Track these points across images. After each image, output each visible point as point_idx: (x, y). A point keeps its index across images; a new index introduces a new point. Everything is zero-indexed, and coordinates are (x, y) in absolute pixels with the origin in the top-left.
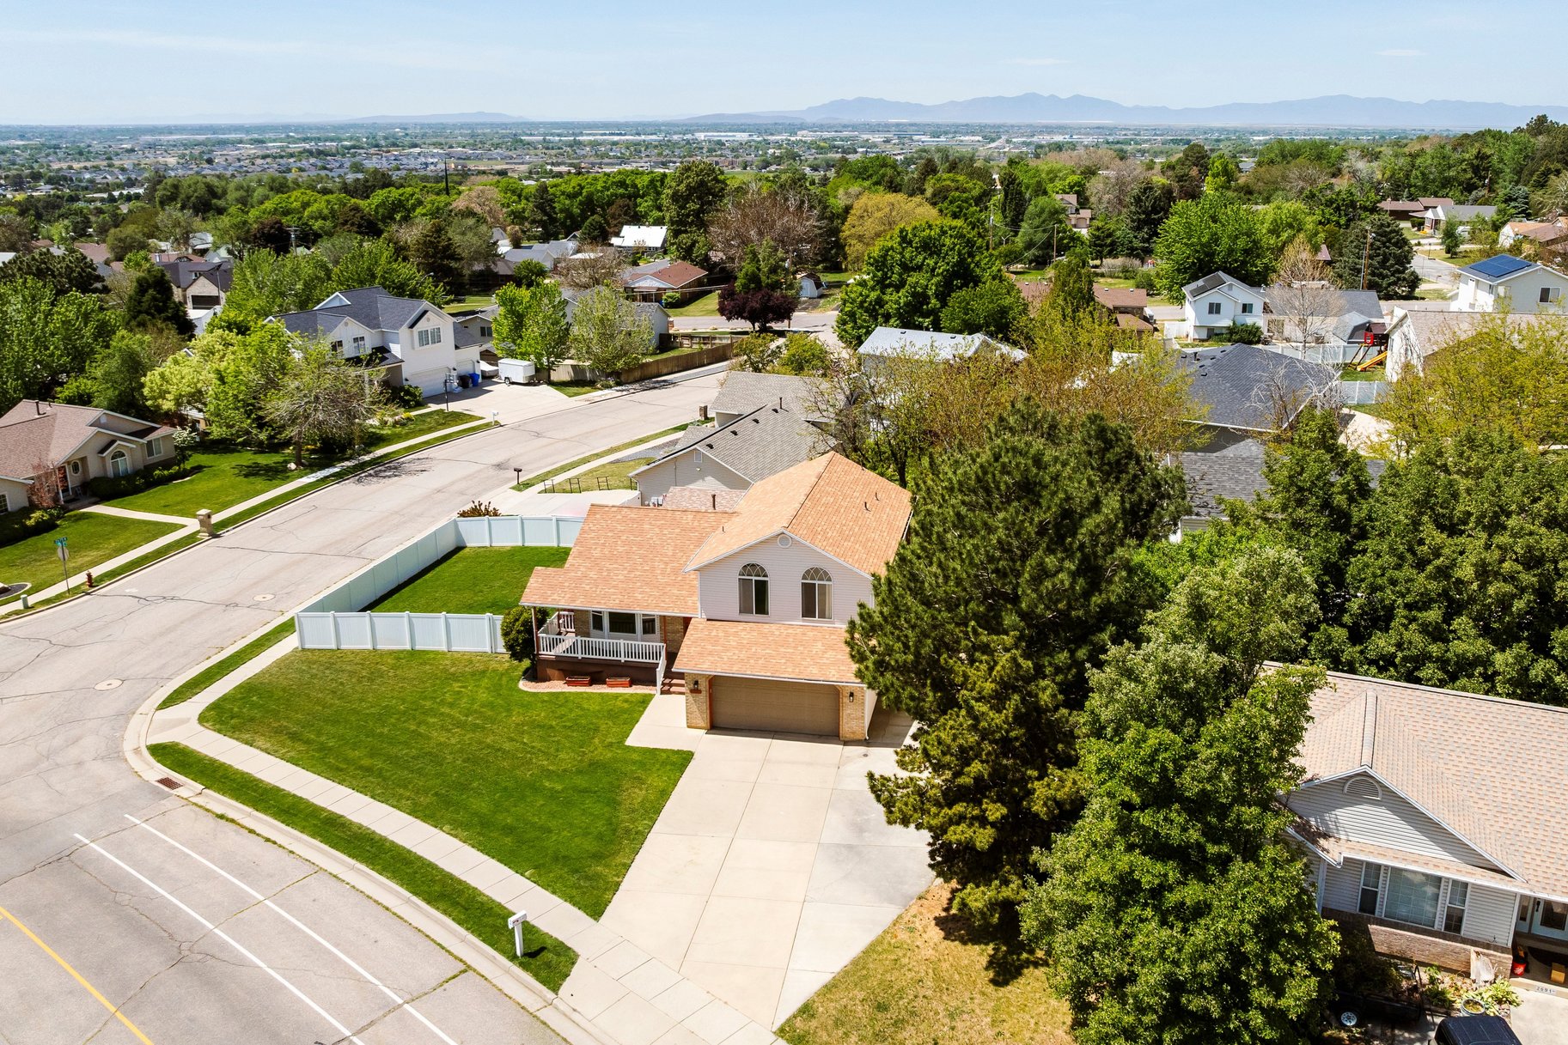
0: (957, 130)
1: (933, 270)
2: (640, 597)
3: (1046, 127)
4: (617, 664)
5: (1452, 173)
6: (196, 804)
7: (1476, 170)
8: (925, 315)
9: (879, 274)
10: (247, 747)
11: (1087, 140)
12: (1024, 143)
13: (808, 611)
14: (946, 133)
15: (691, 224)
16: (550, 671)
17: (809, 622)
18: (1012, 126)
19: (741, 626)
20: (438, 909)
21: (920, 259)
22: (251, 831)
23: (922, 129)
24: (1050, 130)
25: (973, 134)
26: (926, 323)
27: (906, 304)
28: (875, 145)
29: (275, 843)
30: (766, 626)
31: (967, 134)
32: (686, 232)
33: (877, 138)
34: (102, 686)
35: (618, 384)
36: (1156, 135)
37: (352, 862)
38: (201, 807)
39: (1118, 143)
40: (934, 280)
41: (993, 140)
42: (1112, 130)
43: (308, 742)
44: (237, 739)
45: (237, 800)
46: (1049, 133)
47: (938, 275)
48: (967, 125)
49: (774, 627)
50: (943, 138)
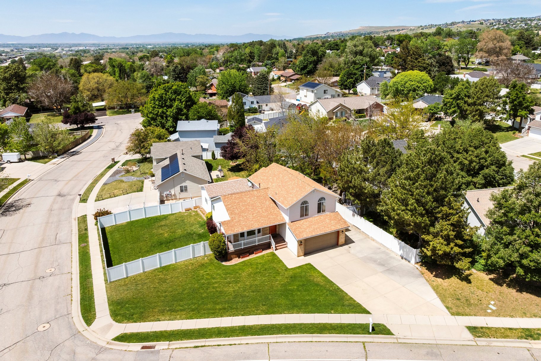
0: (39, 46)
1: (181, 100)
2: (263, 222)
3: (74, 44)
4: (255, 246)
5: (243, 58)
6: (176, 348)
7: (250, 56)
8: (183, 115)
9: (160, 103)
10: (159, 322)
11: (92, 49)
12: (69, 50)
13: (319, 211)
14: (36, 47)
15: (14, 90)
16: (232, 256)
17: (320, 214)
18: (61, 44)
19: (302, 221)
20: (326, 334)
21: (174, 97)
22: (218, 345)
23: (25, 45)
24: (76, 45)
25: (47, 47)
26: (184, 117)
27: (176, 112)
28: (7, 52)
29: (235, 344)
30: (309, 219)
31: (44, 47)
32: (12, 93)
33: (7, 50)
34: (41, 329)
35: (59, 156)
36: (115, 46)
37: (274, 336)
38: (180, 348)
39: (104, 49)
40: (184, 103)
41: (56, 49)
42: (99, 45)
43: (181, 310)
44: (150, 321)
45: (191, 339)
46: (76, 46)
47: (183, 101)
48: (42, 44)
49: (311, 219)
50: (35, 49)
